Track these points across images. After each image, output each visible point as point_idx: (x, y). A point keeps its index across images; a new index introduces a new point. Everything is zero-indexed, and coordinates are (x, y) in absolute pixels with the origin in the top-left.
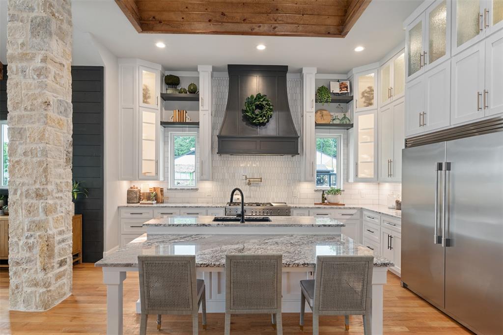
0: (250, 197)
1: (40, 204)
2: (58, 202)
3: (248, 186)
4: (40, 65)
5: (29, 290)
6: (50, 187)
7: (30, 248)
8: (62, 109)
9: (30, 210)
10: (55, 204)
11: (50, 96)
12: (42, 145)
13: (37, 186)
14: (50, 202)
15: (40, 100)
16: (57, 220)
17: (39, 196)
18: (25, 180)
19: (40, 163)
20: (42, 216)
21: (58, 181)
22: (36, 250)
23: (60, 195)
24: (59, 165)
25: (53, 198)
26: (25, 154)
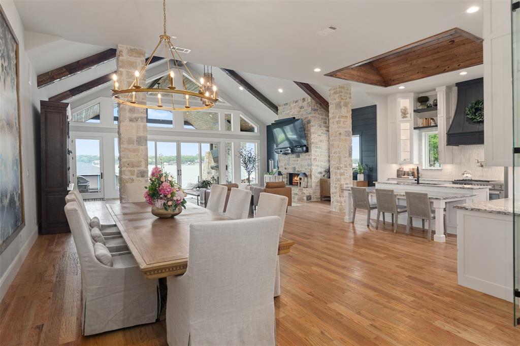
0: (483, 176)
1: (338, 171)
2: (346, 171)
3: (481, 168)
4: (338, 119)
5: (336, 203)
6: (341, 165)
7: (336, 188)
8: (347, 134)
9: (336, 174)
10: (344, 172)
11: (342, 131)
12: (339, 150)
13: (338, 165)
14: (342, 171)
15: (338, 133)
16: (345, 179)
17: (338, 169)
18: (334, 163)
19: (338, 156)
20: (339, 177)
21: (345, 163)
22: (338, 189)
23: (346, 169)
24: (346, 157)
25: (343, 170)
26: (334, 153)
